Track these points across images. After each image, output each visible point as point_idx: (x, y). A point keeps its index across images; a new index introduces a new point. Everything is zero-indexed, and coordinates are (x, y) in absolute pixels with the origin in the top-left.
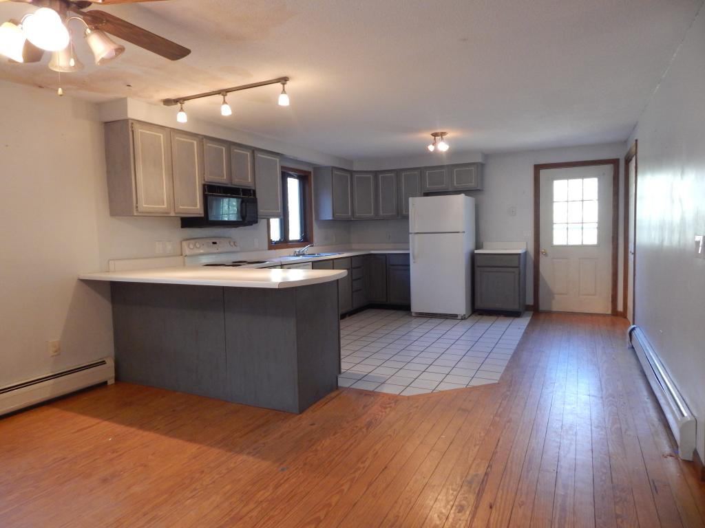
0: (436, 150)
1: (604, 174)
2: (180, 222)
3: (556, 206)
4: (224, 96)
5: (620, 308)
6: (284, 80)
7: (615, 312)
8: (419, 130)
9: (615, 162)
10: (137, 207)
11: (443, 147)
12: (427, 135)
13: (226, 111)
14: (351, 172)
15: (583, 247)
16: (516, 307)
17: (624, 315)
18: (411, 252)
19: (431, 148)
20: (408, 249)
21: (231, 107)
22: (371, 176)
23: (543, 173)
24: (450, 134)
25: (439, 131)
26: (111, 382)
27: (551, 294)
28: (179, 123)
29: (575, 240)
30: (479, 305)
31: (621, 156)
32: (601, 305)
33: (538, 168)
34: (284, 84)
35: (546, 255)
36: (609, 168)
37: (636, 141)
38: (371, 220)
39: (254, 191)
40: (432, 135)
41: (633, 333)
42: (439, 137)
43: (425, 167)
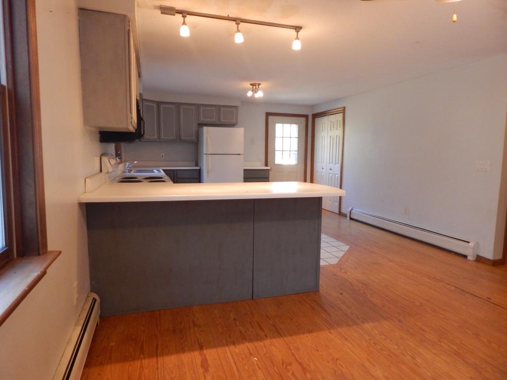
0: (253, 96)
1: (301, 123)
3: (277, 140)
4: (238, 24)
6: (298, 28)
9: (306, 116)
12: (247, 85)
13: (239, 38)
14: (142, 100)
15: (290, 166)
18: (204, 168)
19: (250, 94)
22: (155, 105)
23: (271, 118)
24: (264, 85)
25: (257, 83)
26: (99, 321)
28: (181, 37)
29: (286, 162)
31: (310, 114)
33: (268, 115)
34: (298, 32)
35: (271, 170)
36: (303, 120)
37: (344, 108)
38: (154, 141)
40: (251, 84)
41: (353, 211)
42: (255, 87)
43: (201, 105)
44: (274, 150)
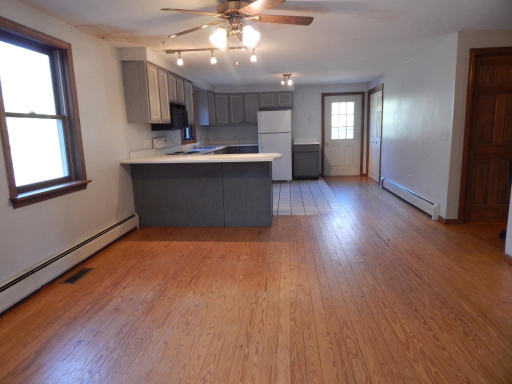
0: (285, 84)
1: (357, 100)
2: (151, 127)
3: (333, 117)
4: (212, 52)
5: (364, 172)
7: (362, 174)
8: (277, 72)
9: (363, 94)
10: (151, 117)
11: (290, 83)
12: (281, 76)
13: (214, 61)
14: (214, 94)
15: (346, 140)
16: (316, 174)
17: (366, 175)
18: (259, 145)
19: (283, 83)
20: (258, 143)
21: (216, 58)
22: (225, 97)
23: (326, 98)
24: (294, 75)
25: (288, 74)
26: (138, 227)
27: (330, 167)
29: (342, 137)
30: (297, 175)
31: (366, 91)
32: (355, 171)
33: (324, 95)
34: (254, 49)
35: (327, 145)
36: (359, 97)
37: (383, 84)
38: (226, 125)
39: (185, 107)
40: (284, 75)
41: (384, 181)
42: (287, 76)
43: (261, 93)
44: (330, 127)
